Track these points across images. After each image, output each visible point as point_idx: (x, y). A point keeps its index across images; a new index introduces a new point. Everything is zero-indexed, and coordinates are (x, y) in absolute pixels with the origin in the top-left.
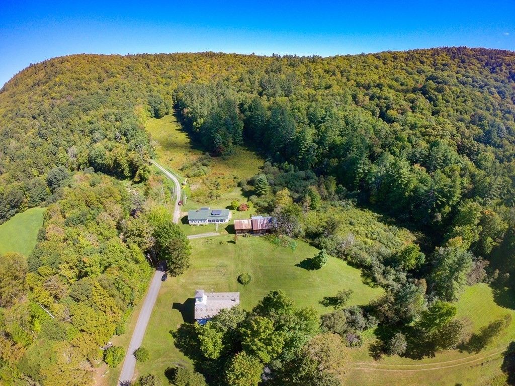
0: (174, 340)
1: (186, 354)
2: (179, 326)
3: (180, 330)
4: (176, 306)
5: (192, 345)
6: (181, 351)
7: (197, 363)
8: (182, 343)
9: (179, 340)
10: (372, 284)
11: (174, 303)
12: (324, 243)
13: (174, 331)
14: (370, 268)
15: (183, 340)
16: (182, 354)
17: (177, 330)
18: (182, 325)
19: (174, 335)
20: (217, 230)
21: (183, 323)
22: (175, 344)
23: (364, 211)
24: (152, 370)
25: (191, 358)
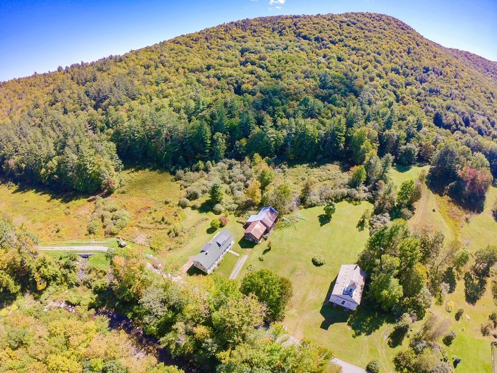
0: (363, 334)
1: (378, 328)
2: (350, 328)
3: (354, 328)
4: (325, 326)
5: (370, 321)
6: (374, 331)
7: (386, 321)
8: (367, 328)
9: (364, 331)
10: (357, 203)
11: (321, 327)
12: (314, 201)
13: (354, 333)
14: (348, 196)
15: (365, 327)
16: (377, 331)
17: (353, 331)
18: (349, 324)
19: (359, 334)
20: (238, 255)
21: (347, 323)
22: (367, 335)
23: (296, 167)
24: (388, 359)
25: (382, 325)
